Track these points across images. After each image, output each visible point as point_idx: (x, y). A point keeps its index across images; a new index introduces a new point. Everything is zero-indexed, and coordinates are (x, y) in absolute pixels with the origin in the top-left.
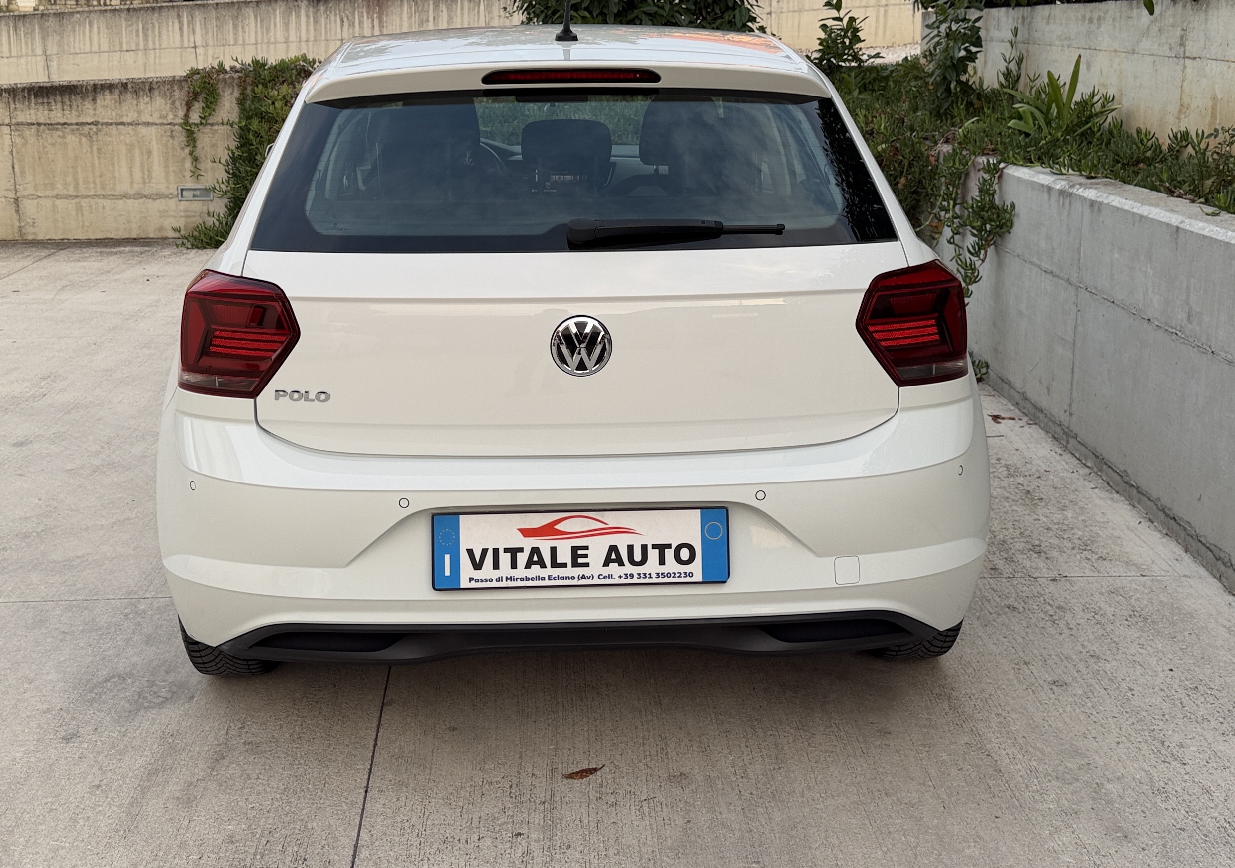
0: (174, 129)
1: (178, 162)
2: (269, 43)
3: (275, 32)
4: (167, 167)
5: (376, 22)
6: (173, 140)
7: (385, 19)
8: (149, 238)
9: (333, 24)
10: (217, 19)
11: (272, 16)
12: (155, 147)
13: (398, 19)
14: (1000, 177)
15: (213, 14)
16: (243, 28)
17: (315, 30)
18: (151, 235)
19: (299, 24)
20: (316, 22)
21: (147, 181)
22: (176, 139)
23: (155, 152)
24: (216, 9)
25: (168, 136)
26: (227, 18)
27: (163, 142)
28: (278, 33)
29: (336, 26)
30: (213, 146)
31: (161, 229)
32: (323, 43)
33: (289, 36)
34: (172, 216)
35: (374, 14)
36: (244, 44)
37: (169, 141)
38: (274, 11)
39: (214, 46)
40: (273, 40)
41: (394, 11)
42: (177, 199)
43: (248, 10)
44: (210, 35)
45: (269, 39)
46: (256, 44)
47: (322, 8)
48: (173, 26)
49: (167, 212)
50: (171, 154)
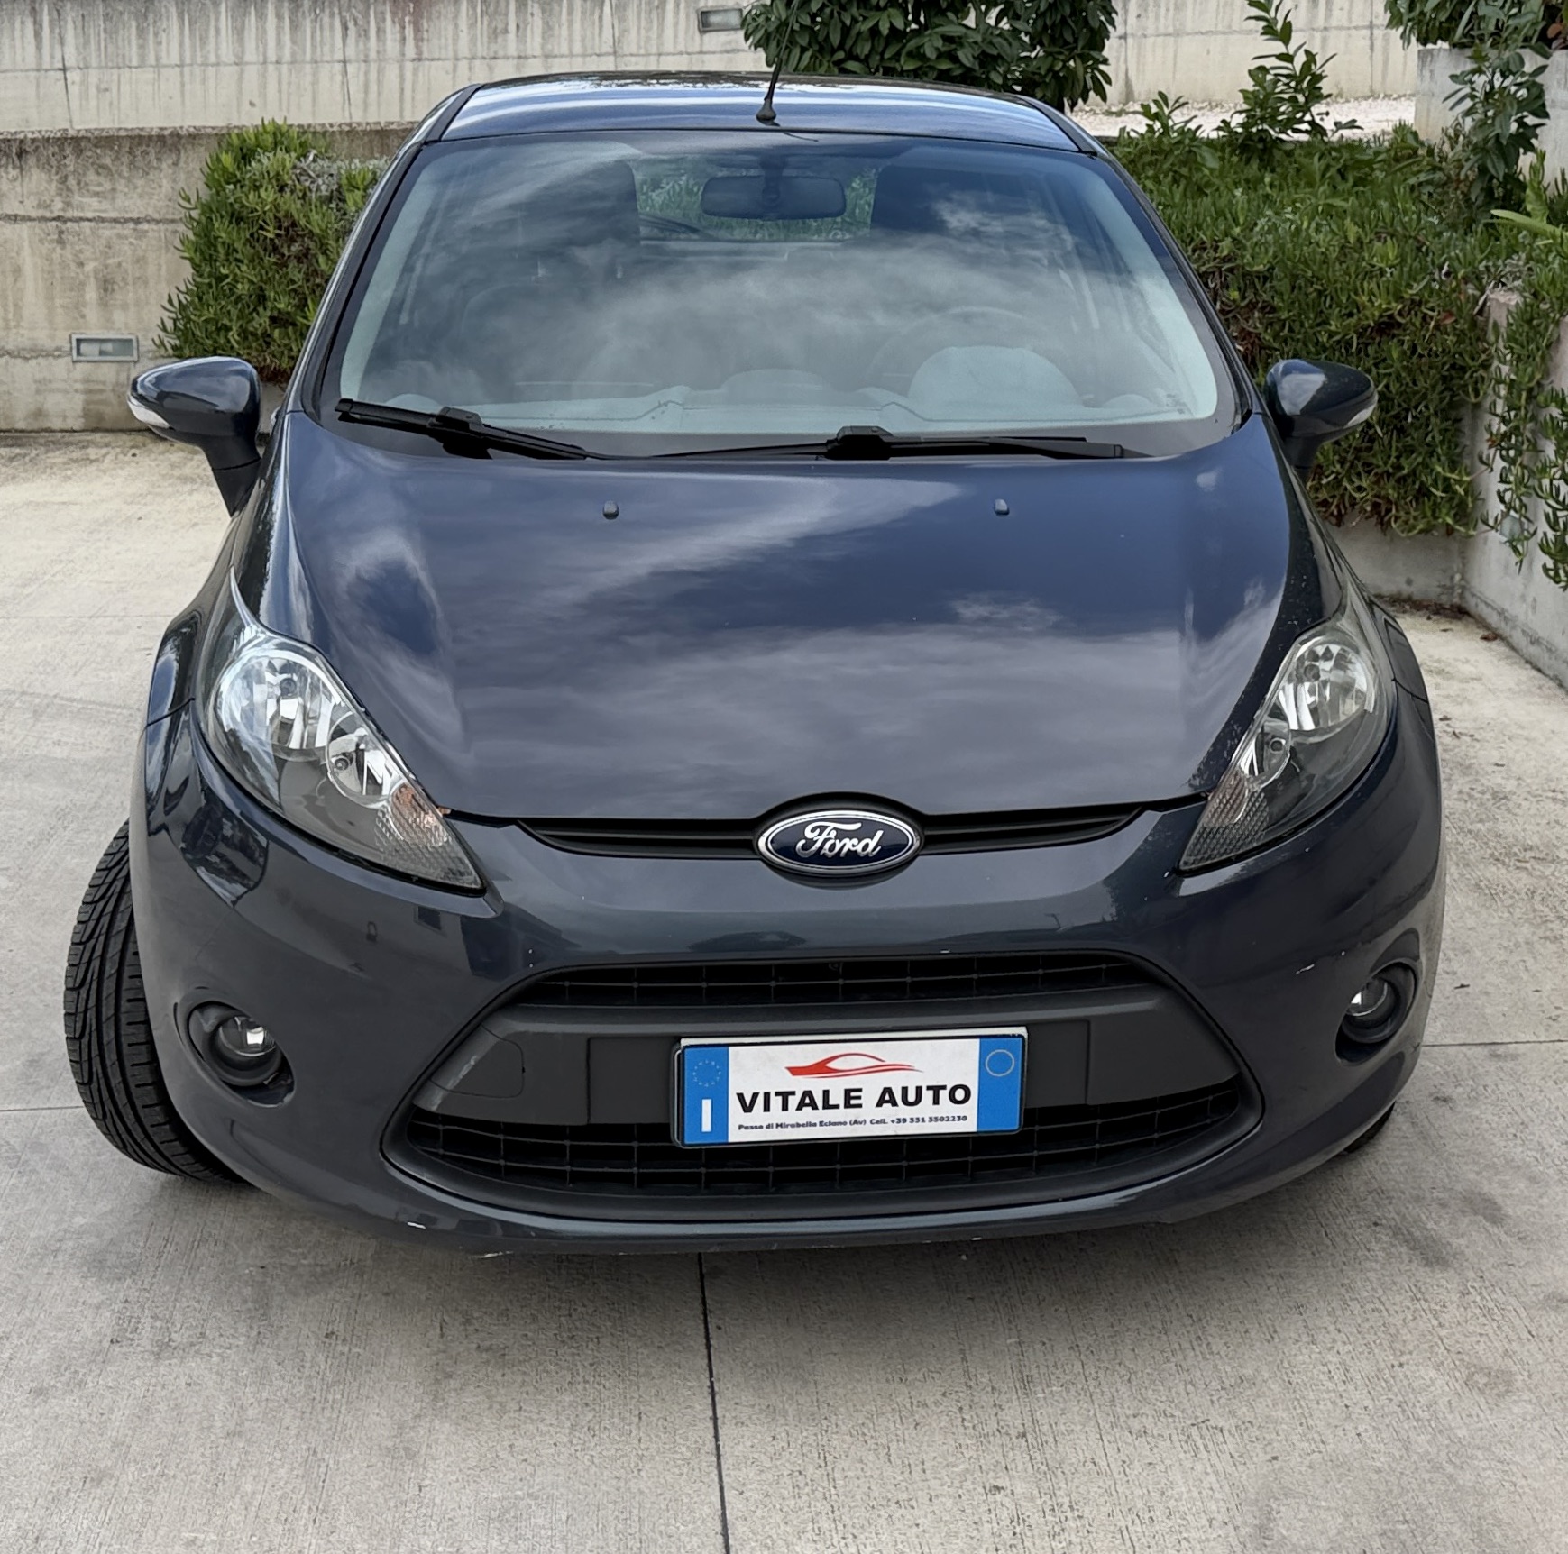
0: (64, 227)
1: (72, 290)
4: (50, 298)
6: (63, 248)
8: (16, 431)
12: (29, 263)
18: (21, 425)
21: (12, 323)
22: (68, 247)
23: (28, 269)
25: (52, 241)
27: (44, 251)
30: (138, 261)
31: (39, 413)
34: (59, 390)
37: (54, 249)
42: (69, 359)
48: (22, 30)
49: (50, 381)
50: (57, 275)
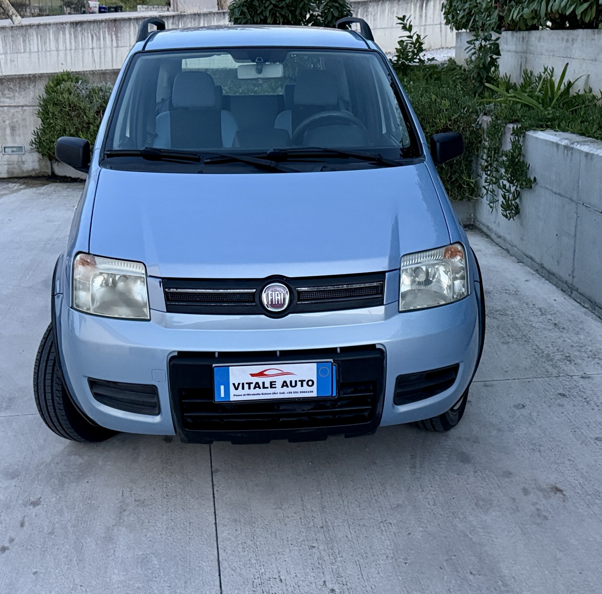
2: (46, 51)
3: (50, 44)
5: (114, 37)
7: (119, 35)
9: (86, 39)
10: (12, 36)
11: (48, 33)
13: (128, 35)
14: (524, 137)
15: (10, 33)
16: (29, 41)
17: (75, 42)
19: (65, 40)
20: (76, 37)
24: (11, 30)
26: (19, 36)
28: (52, 44)
29: (88, 40)
32: (81, 51)
33: (58, 46)
35: (112, 32)
36: (30, 52)
38: (49, 30)
39: (11, 53)
40: (48, 49)
41: (125, 30)
43: (32, 30)
44: (8, 46)
45: (46, 49)
46: (38, 52)
47: (79, 29)
